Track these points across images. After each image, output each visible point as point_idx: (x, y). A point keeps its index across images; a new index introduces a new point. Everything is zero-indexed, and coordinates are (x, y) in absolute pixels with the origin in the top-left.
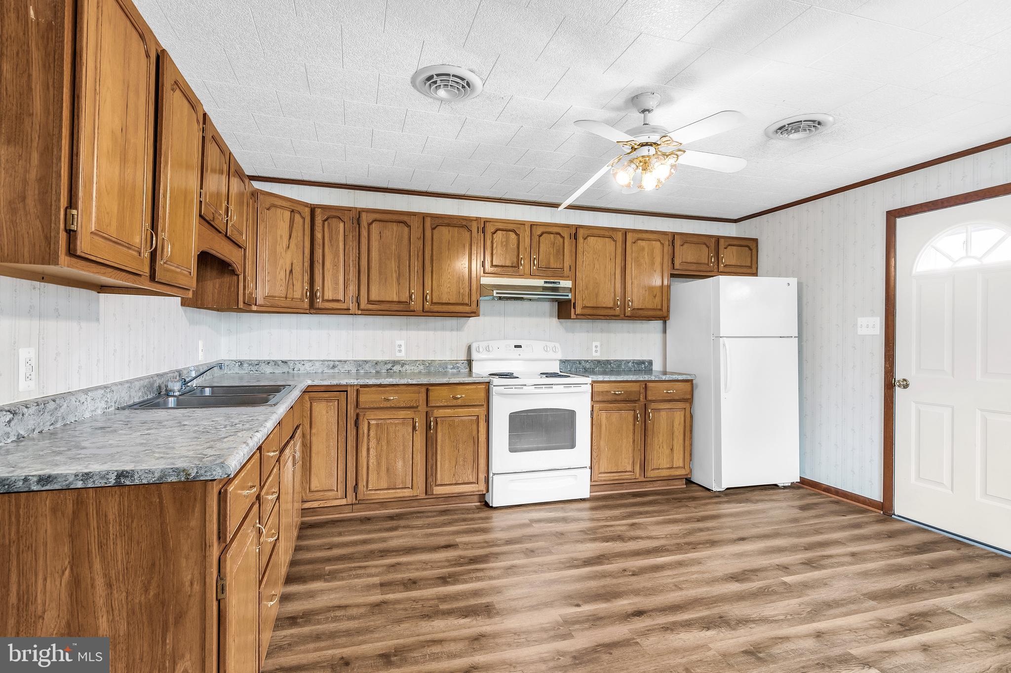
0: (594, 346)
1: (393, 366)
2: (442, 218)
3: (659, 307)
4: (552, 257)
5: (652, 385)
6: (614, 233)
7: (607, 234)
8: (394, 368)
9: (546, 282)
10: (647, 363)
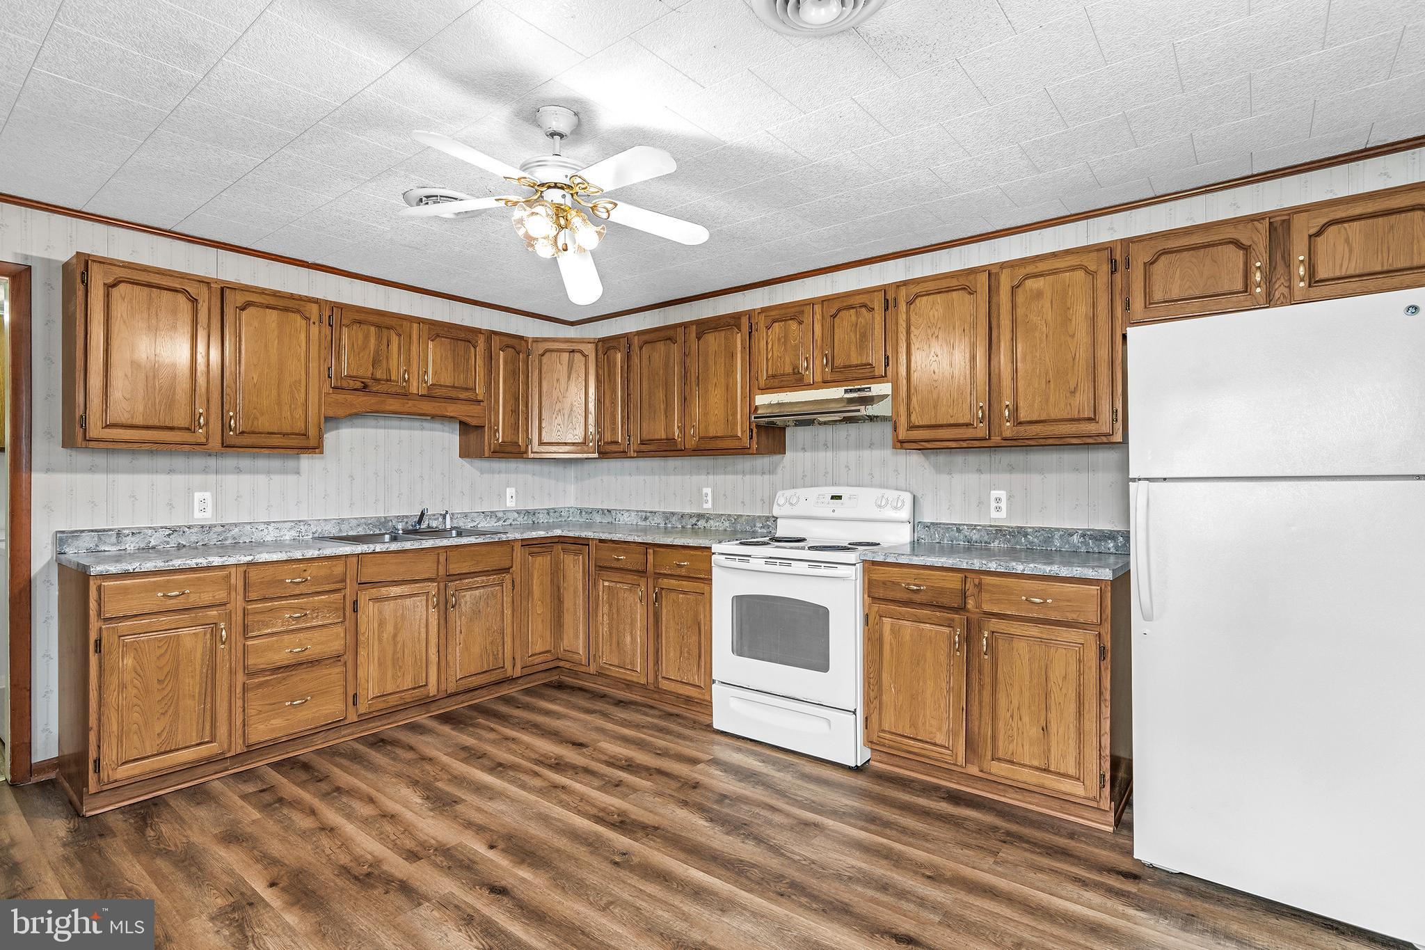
0: (992, 499)
1: (698, 521)
2: (703, 323)
3: (1088, 413)
4: (853, 348)
5: (992, 582)
6: (971, 277)
7: (954, 283)
8: (699, 523)
9: (846, 391)
10: (1121, 539)
